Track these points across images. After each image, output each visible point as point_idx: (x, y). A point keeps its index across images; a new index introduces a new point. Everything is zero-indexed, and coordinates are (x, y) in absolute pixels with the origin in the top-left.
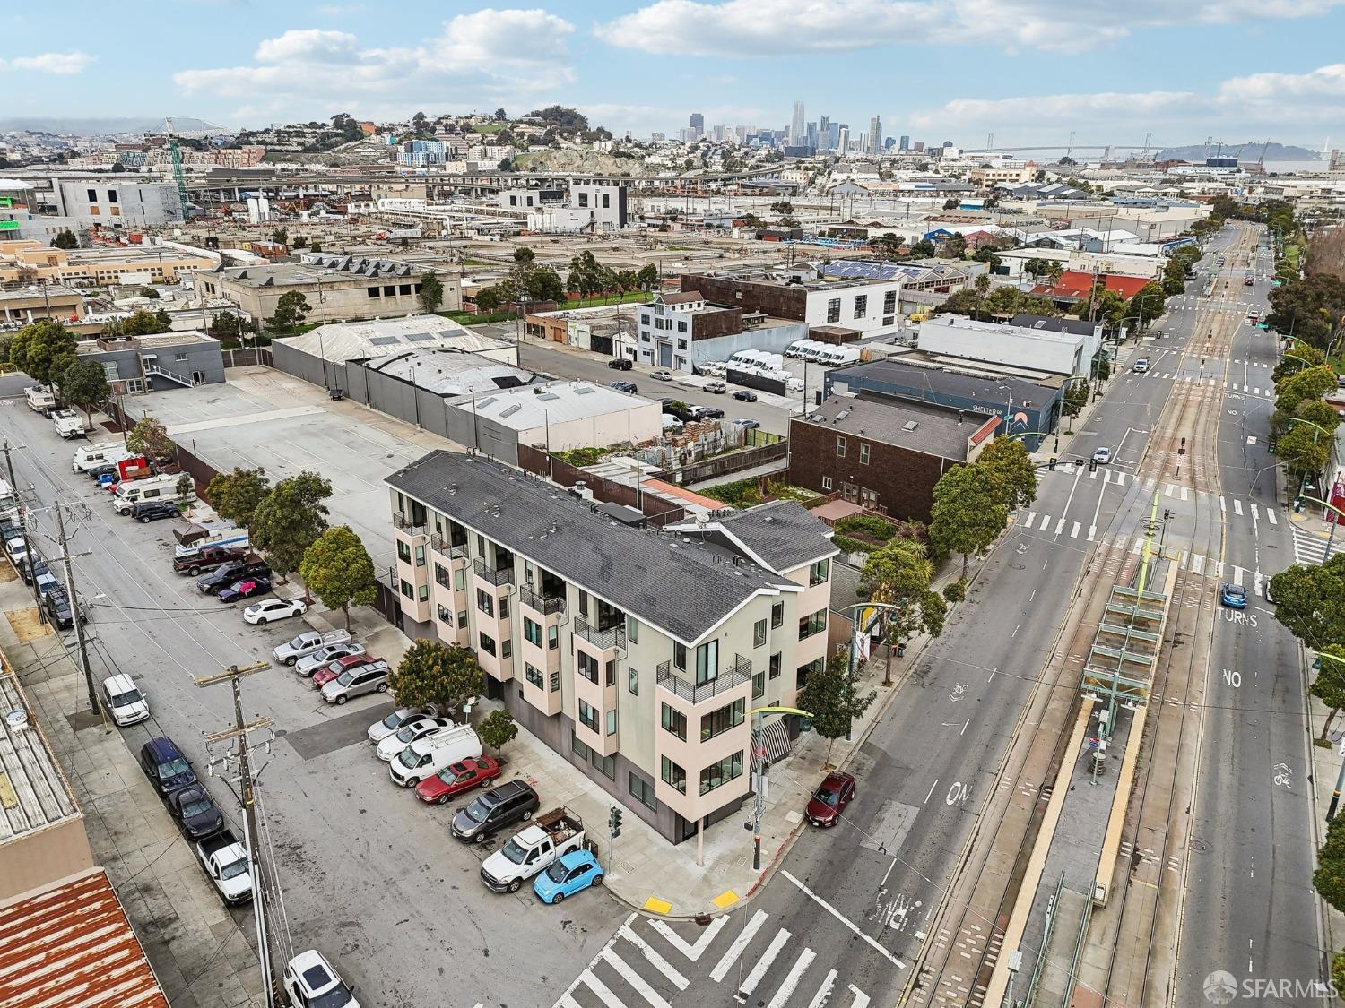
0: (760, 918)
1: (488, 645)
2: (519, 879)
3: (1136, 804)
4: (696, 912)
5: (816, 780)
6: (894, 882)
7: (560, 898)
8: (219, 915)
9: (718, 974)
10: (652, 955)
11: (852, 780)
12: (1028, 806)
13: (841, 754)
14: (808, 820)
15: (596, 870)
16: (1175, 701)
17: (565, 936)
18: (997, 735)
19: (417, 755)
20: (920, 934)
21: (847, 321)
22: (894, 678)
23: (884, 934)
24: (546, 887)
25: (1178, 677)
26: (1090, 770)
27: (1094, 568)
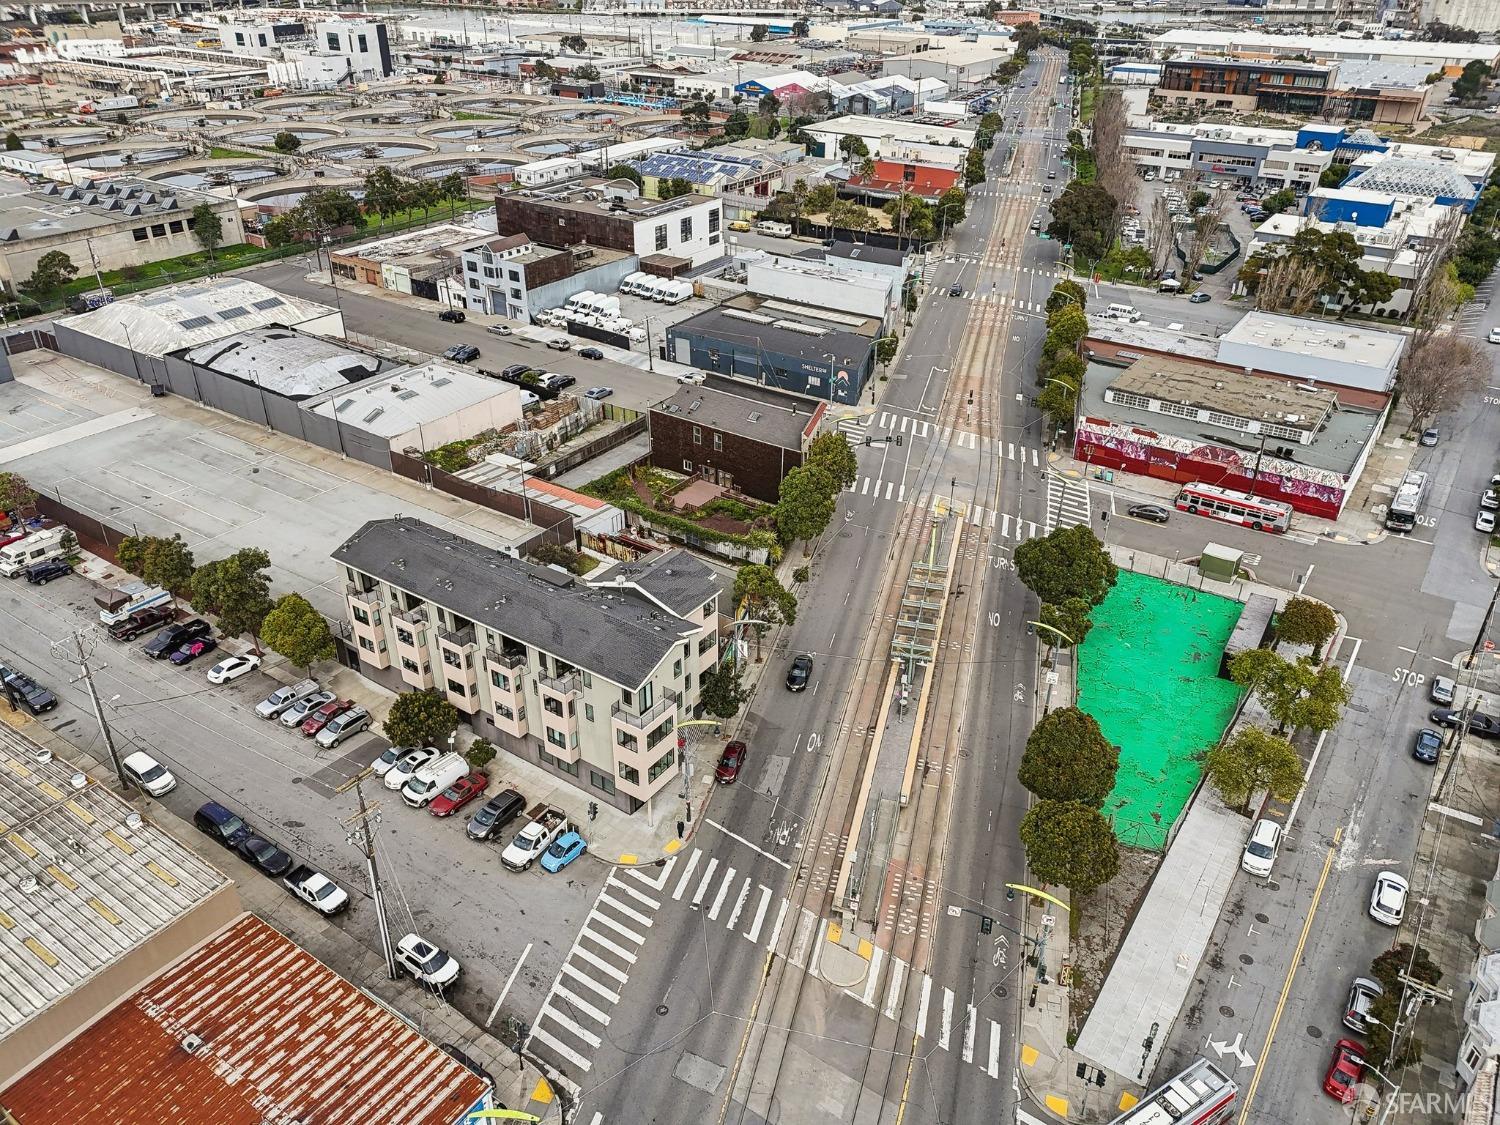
0: (697, 854)
1: (457, 688)
2: (531, 861)
3: (928, 730)
4: (654, 858)
5: (719, 749)
6: (779, 813)
7: (562, 867)
8: (324, 925)
9: (677, 895)
10: (632, 892)
11: (743, 746)
12: (860, 743)
13: (734, 726)
14: (717, 780)
15: (583, 844)
16: (955, 646)
17: (572, 891)
18: (838, 692)
19: (424, 784)
20: (798, 845)
21: (676, 249)
22: (764, 656)
23: (777, 849)
24: (551, 862)
25: (958, 624)
26: (899, 712)
27: (903, 529)
